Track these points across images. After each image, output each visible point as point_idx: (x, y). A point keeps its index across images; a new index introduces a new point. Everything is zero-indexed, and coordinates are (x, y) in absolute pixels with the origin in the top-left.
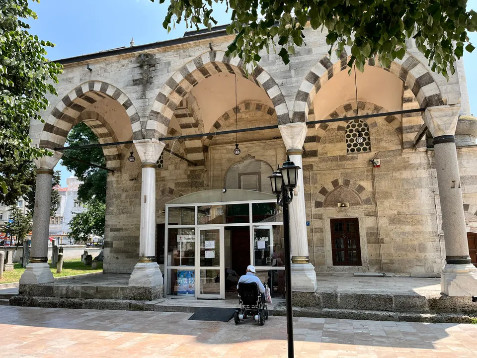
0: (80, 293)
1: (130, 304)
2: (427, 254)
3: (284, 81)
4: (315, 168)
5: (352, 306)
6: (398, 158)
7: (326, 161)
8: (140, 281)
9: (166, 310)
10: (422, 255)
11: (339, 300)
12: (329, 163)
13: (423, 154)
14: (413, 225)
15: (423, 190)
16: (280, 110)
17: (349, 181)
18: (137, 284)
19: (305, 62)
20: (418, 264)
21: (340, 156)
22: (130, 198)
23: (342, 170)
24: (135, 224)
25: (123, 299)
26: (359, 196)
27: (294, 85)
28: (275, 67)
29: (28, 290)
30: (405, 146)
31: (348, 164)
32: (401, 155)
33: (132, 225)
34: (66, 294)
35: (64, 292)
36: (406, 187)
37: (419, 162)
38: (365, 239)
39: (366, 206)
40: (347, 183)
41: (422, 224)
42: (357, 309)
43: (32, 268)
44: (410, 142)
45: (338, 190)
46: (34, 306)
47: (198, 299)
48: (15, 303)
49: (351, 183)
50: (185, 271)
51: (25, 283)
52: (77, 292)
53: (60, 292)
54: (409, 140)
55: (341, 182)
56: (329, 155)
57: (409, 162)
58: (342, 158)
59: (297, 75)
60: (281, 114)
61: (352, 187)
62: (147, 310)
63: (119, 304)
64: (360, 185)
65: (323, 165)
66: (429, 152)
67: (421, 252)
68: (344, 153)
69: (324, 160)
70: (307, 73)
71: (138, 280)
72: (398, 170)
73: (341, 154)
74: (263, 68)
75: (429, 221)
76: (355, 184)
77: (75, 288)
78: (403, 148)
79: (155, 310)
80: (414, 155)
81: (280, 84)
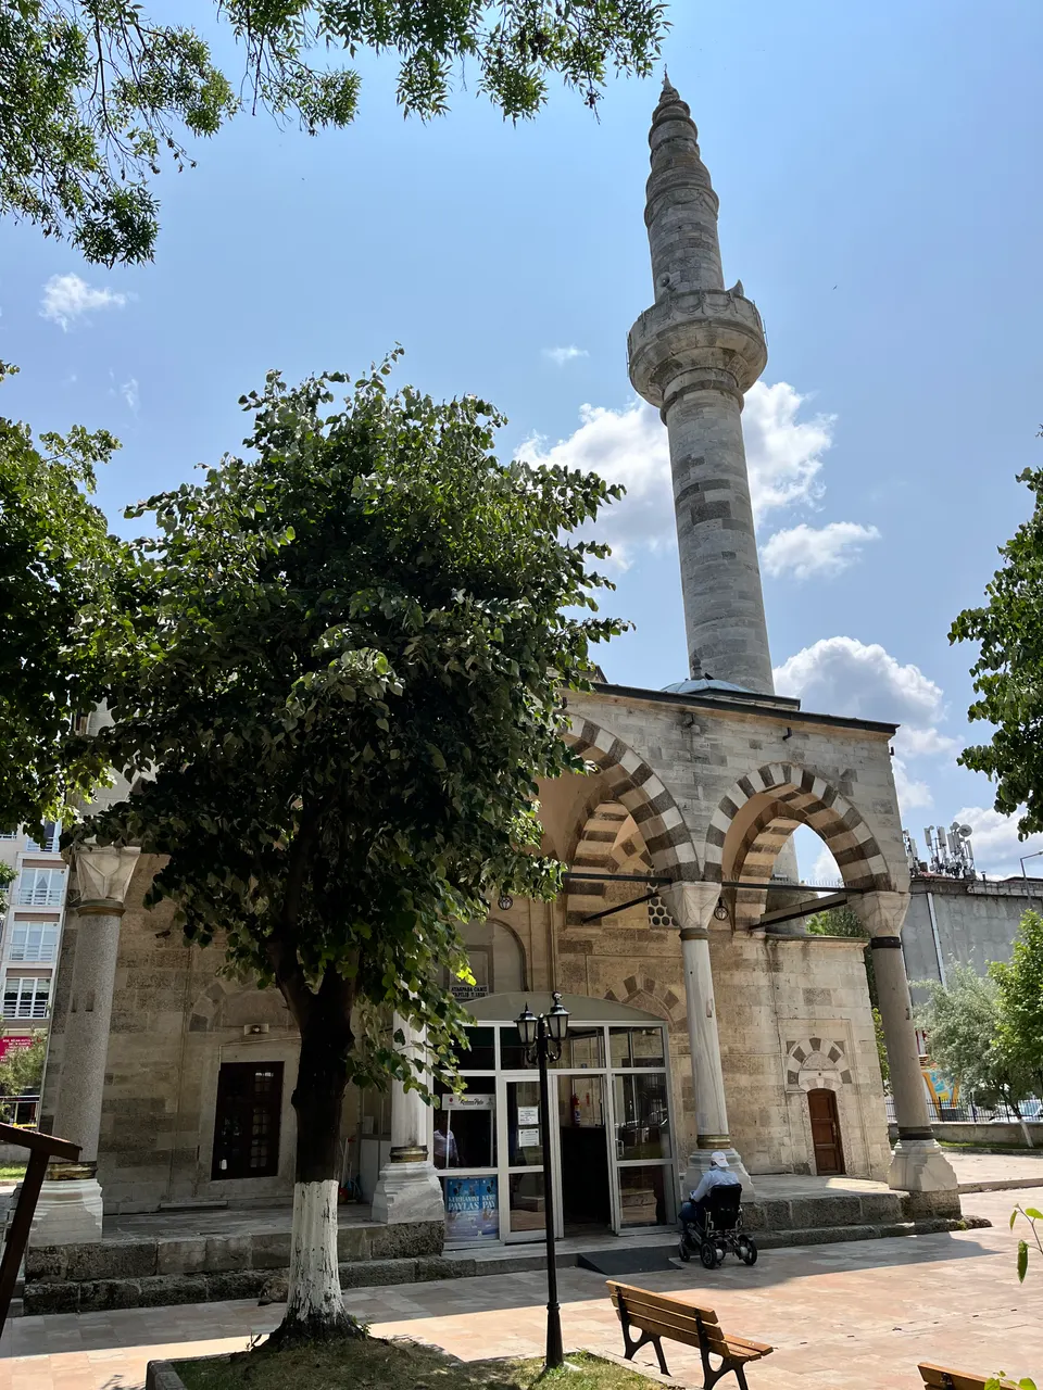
0: (249, 1255)
1: (417, 1266)
2: (772, 1130)
3: (688, 802)
4: (596, 949)
5: (810, 1221)
6: (728, 946)
7: (616, 937)
8: (417, 1207)
9: (502, 1270)
10: (764, 1131)
11: (791, 1213)
12: (621, 941)
13: (760, 945)
14: (751, 1074)
15: (762, 1008)
16: (683, 853)
17: (653, 983)
18: (410, 1215)
19: (719, 776)
20: (761, 1148)
21: (639, 930)
22: (143, 986)
23: (641, 959)
24: (155, 1064)
25: (373, 1259)
26: (669, 1013)
27: (704, 813)
28: (672, 774)
29: (65, 1264)
30: (737, 927)
31: (652, 947)
32: (731, 941)
33: (143, 1065)
34: (206, 1261)
35: (198, 1257)
36: (739, 1002)
37: (755, 957)
38: (681, 1101)
39: (680, 1035)
40: (650, 986)
41: (763, 1073)
42: (816, 1227)
43: (77, 1196)
44: (745, 919)
45: (636, 998)
46: (121, 1306)
47: (507, 1244)
48: (45, 1306)
49: (656, 986)
50: (474, 1180)
51: (56, 1243)
52: (241, 1255)
53: (182, 1260)
54: (743, 916)
55: (640, 985)
56: (620, 926)
57: (741, 955)
58: (642, 934)
59: (707, 796)
60: (686, 862)
61: (657, 997)
62: (458, 1275)
63: (389, 1269)
64: (670, 993)
65: (610, 945)
66: (771, 942)
67: (763, 1126)
68: (645, 924)
69: (613, 935)
70: (720, 798)
71: (414, 1204)
72: (728, 969)
73: (641, 927)
74: (654, 770)
75: (772, 1066)
76: (662, 989)
77: (233, 1245)
78: (734, 929)
79: (478, 1272)
80: (748, 943)
81: (681, 807)
